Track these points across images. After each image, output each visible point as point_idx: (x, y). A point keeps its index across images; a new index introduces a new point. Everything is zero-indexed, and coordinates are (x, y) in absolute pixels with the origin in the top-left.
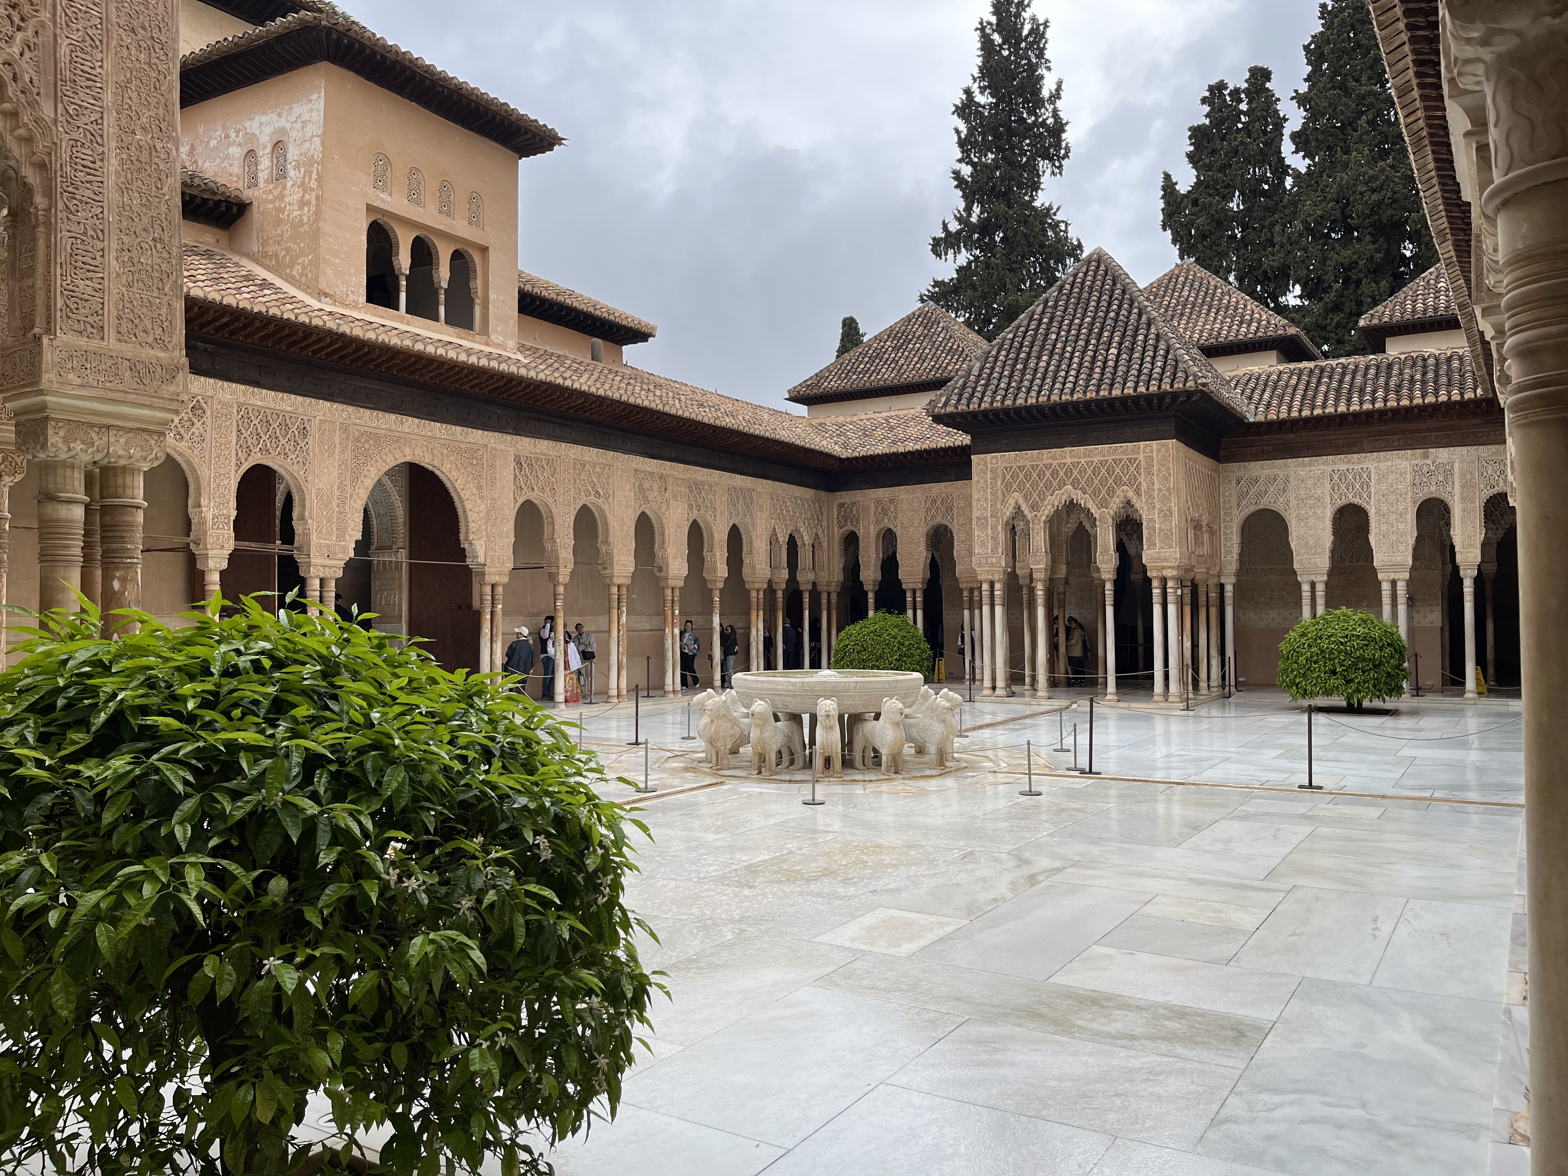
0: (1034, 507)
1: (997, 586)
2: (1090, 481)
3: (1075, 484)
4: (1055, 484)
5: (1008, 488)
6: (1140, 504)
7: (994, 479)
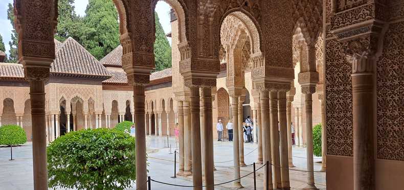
0: (68, 97)
1: (57, 116)
2: (82, 92)
3: (79, 92)
4: (74, 92)
5: (61, 92)
6: (94, 98)
7: (57, 90)
